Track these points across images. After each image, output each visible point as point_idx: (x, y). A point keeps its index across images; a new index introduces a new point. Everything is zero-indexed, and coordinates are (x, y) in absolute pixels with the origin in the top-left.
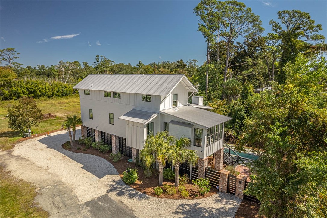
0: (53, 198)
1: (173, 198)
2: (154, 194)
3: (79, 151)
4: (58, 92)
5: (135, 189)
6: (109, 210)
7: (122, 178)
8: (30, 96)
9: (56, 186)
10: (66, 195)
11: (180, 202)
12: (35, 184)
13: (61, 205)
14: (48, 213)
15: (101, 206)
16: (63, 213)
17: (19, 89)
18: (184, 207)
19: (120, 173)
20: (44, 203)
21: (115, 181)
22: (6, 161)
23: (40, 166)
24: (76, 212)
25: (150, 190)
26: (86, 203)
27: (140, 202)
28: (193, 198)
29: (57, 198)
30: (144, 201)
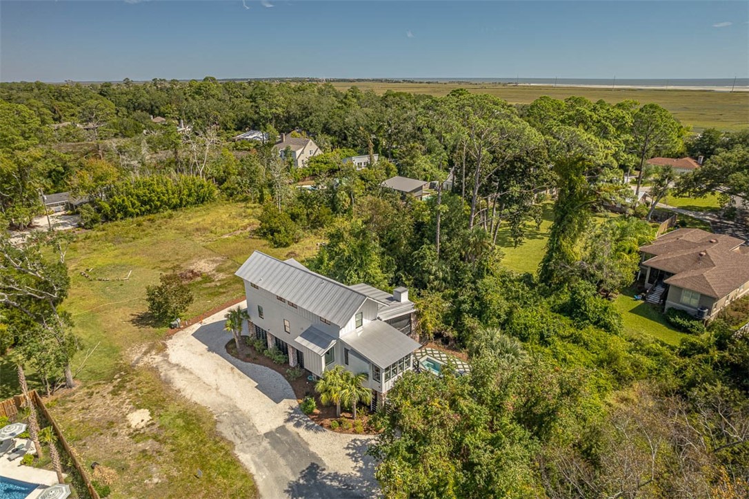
0: (233, 427)
1: (348, 433)
2: (330, 427)
3: (248, 359)
4: (189, 195)
5: (313, 419)
6: (287, 442)
7: (300, 404)
8: (143, 209)
9: (232, 412)
10: (244, 424)
11: (354, 436)
12: (211, 410)
13: (242, 435)
14: (233, 443)
15: (280, 438)
16: (246, 444)
17: (125, 198)
18: (356, 443)
19: (298, 398)
20: (226, 431)
21: (292, 409)
22: (168, 373)
23: (208, 383)
24: (257, 443)
25: (327, 421)
26: (265, 434)
27: (316, 435)
28: (367, 433)
29: (237, 427)
30: (320, 434)
